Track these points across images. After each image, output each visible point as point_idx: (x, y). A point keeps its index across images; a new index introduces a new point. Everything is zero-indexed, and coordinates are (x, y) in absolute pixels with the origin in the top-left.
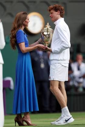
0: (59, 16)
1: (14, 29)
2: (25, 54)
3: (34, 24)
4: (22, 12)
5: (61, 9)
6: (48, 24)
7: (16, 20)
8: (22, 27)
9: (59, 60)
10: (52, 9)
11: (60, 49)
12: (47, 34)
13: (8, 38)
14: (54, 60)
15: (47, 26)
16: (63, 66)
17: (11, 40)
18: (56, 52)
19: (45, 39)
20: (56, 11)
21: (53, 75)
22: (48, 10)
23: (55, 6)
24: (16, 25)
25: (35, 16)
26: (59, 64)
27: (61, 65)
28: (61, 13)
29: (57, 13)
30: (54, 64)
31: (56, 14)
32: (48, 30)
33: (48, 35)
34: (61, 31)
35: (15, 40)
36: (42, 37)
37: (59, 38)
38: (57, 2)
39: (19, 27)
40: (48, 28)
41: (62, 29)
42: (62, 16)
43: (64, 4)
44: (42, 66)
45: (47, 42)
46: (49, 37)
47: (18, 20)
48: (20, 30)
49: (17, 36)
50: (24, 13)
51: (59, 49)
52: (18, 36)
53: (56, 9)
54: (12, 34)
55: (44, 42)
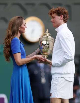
0: (62, 21)
1: (9, 37)
2: (22, 66)
3: (33, 31)
4: (18, 17)
5: (65, 13)
6: (47, 31)
7: (10, 25)
8: (17, 34)
9: (62, 74)
10: (54, 12)
11: (62, 61)
12: (46, 43)
13: (2, 47)
14: (56, 73)
15: (46, 34)
16: (66, 80)
17: (4, 51)
18: (57, 65)
19: (43, 49)
20: (59, 16)
21: (56, 92)
22: (49, 14)
23: (57, 9)
24: (10, 32)
25: (33, 21)
26: (62, 78)
27: (64, 80)
28: (64, 17)
29: (60, 17)
30: (56, 78)
31: (59, 19)
32: (47, 38)
33: (48, 44)
34: (63, 39)
35: (10, 50)
36: (40, 47)
37: (61, 47)
38: (60, 5)
39: (14, 35)
40: (47, 36)
41: (64, 38)
42: (65, 22)
43: (69, 7)
44: (43, 80)
45: (46, 53)
46: (49, 47)
47: (13, 26)
48: (15, 38)
49: (11, 45)
50: (19, 18)
51: (60, 62)
52: (13, 46)
53: (59, 13)
54: (6, 43)
55: (43, 53)
